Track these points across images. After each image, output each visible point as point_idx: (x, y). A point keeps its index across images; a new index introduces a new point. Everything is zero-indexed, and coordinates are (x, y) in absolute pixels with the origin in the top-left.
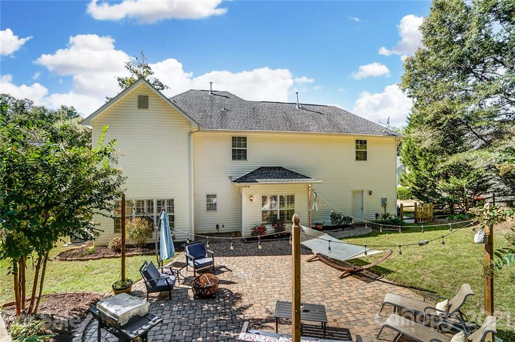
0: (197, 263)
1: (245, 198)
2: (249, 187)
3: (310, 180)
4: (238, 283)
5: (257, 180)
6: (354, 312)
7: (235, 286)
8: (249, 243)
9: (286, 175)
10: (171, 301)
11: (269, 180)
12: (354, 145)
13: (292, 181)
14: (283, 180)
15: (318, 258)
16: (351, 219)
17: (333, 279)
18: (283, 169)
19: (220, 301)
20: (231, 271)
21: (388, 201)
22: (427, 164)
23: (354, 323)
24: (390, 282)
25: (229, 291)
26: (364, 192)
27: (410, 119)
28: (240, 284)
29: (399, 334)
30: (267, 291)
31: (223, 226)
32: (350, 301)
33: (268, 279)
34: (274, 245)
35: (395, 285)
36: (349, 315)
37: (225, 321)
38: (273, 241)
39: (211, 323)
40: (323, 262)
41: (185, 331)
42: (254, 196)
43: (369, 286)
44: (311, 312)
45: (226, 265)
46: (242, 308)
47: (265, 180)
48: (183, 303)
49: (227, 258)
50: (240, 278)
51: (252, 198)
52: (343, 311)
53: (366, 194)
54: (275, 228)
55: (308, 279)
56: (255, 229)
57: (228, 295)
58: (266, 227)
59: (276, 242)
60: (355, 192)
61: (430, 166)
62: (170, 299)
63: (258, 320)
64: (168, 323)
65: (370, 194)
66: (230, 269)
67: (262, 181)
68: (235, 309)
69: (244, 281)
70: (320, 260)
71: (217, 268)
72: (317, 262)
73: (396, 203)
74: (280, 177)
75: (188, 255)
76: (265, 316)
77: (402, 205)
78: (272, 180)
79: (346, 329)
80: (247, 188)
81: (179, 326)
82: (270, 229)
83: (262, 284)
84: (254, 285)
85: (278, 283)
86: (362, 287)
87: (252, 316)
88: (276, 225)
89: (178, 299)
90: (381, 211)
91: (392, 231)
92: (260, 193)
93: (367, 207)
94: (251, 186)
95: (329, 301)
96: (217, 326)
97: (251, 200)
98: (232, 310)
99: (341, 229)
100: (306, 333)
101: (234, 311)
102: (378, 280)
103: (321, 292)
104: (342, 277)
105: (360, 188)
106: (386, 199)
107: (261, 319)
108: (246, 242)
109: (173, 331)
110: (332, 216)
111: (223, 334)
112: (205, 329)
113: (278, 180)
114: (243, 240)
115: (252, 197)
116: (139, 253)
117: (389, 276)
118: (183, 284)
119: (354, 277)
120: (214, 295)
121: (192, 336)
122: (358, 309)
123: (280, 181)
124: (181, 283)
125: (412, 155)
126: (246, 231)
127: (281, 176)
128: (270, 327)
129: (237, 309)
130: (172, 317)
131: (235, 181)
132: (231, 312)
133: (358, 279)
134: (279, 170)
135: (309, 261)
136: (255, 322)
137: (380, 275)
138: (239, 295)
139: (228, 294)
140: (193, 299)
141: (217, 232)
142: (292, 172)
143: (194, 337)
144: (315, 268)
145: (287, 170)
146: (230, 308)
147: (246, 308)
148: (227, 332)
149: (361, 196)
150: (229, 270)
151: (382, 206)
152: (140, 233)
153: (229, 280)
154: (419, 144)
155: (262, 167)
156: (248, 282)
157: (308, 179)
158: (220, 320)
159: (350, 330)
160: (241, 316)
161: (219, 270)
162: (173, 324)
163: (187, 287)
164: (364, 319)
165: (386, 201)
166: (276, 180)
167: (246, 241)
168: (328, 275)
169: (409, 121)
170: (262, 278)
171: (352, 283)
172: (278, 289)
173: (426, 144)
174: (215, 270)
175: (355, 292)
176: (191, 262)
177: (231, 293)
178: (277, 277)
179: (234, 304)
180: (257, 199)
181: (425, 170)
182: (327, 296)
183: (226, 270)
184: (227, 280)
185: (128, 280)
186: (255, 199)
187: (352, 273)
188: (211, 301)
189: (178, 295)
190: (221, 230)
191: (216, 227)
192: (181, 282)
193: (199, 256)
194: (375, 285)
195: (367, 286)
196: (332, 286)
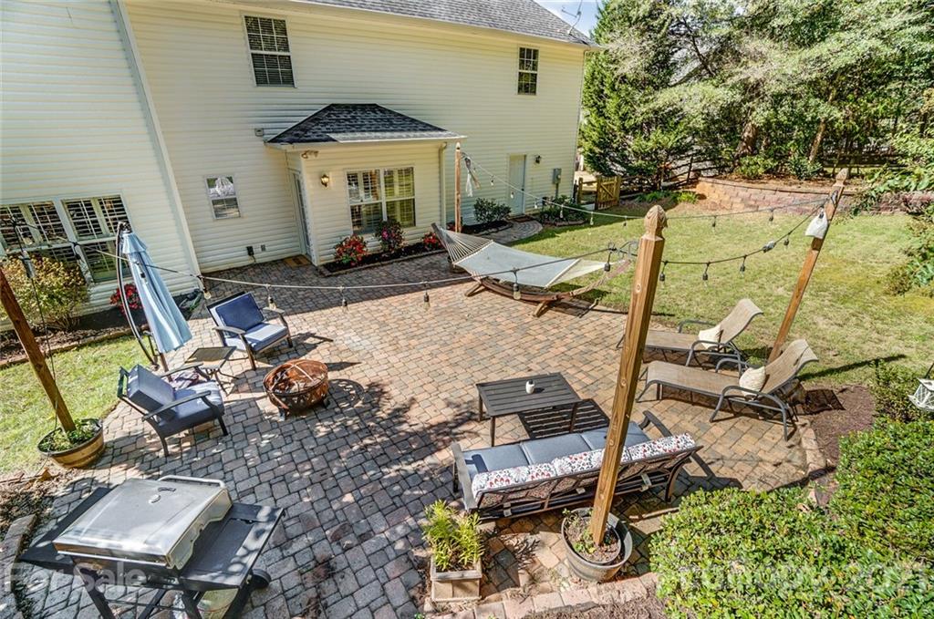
0: (253, 341)
1: (310, 181)
2: (317, 152)
3: (444, 133)
4: (359, 363)
5: (332, 136)
6: (586, 368)
7: (356, 369)
8: (337, 276)
9: (392, 124)
10: (228, 438)
11: (358, 135)
12: (516, 59)
13: (408, 137)
14: (388, 134)
15: (482, 288)
16: (507, 210)
17: (527, 321)
18: (383, 110)
19: (342, 409)
20: (332, 341)
21: (562, 173)
22: (619, 106)
23: (594, 387)
24: (609, 309)
25: (349, 382)
26: (528, 158)
27: (601, 12)
28: (364, 362)
29: (659, 385)
30: (425, 365)
31: (263, 248)
32: (570, 353)
33: (414, 342)
34: (388, 274)
35: (618, 313)
36: (580, 376)
37: (378, 447)
38: (383, 265)
39: (349, 457)
40: (494, 292)
41: (303, 493)
42: (330, 174)
43: (586, 322)
44: (546, 390)
45: (313, 330)
46: (398, 410)
47: (350, 135)
48: (261, 434)
49: (308, 316)
50: (357, 352)
51: (325, 180)
52: (568, 371)
53: (530, 161)
54: (384, 239)
55: (485, 327)
56: (341, 245)
57: (354, 392)
58: (365, 240)
59: (390, 266)
60: (513, 159)
61: (624, 109)
62: (226, 433)
63: (439, 424)
64: (253, 488)
65: (538, 162)
66: (325, 336)
67: (344, 139)
68: (384, 415)
69: (369, 356)
70: (487, 289)
71: (296, 340)
72: (483, 294)
73: (573, 178)
74: (381, 128)
75: (222, 326)
76: (448, 414)
77: (581, 179)
78: (367, 134)
79: (588, 400)
80: (311, 157)
81: (283, 486)
82: (372, 243)
83: (406, 354)
84: (393, 359)
85: (437, 346)
86: (576, 326)
87: (423, 420)
88: (385, 233)
89: (244, 427)
90: (551, 193)
91: (571, 225)
92: (341, 167)
93: (532, 186)
94: (320, 151)
95: (539, 359)
96: (367, 460)
97: (325, 184)
98: (378, 420)
99: (493, 230)
100: (533, 424)
101: (384, 420)
102: (592, 309)
103: (518, 346)
104: (540, 314)
105: (523, 152)
106: (560, 170)
107: (446, 423)
108: (329, 276)
109: (276, 501)
110: (476, 207)
111: (391, 472)
112: (346, 473)
113: (378, 134)
114: (318, 272)
115: (325, 176)
116: (66, 345)
117: (605, 300)
118: (235, 391)
119: (556, 311)
120: (325, 401)
121: (326, 497)
122: (587, 363)
123: (384, 138)
124: (228, 391)
125: (597, 88)
126: (321, 253)
127: (383, 125)
128: (469, 432)
129: (389, 414)
130: (253, 471)
131: (274, 141)
132: (378, 423)
133: (563, 312)
134: (375, 112)
135: (472, 294)
136: (436, 431)
137: (591, 301)
138: (377, 386)
139: (352, 389)
140: (282, 419)
141: (252, 262)
142: (404, 118)
143: (331, 497)
144: (487, 305)
145: (391, 112)
146: (373, 416)
147: (406, 408)
148: (396, 467)
149: (522, 166)
150: (325, 340)
151: (554, 183)
152: (51, 297)
153: (336, 360)
154: (612, 66)
155: (333, 105)
156: (378, 356)
157: (440, 133)
158: (366, 446)
159: (595, 400)
160: (405, 427)
161: (303, 344)
162: (266, 486)
163: (249, 396)
164: (605, 376)
165: (560, 174)
166: (374, 134)
167: (327, 273)
168: (514, 315)
169: (600, 15)
170: (403, 343)
171: (557, 321)
172: (443, 357)
173: (627, 68)
174: (294, 345)
175: (571, 336)
176: (238, 343)
177: (357, 386)
178: (428, 334)
179: (377, 406)
180: (337, 181)
181: (616, 117)
182: (533, 352)
183: (318, 341)
184: (333, 362)
185: (84, 423)
186: (330, 180)
187: (551, 305)
188: (322, 413)
189: (237, 419)
190: (260, 257)
191: (246, 252)
192: (229, 388)
193: (250, 324)
194: (593, 319)
195: (581, 323)
196: (531, 332)
